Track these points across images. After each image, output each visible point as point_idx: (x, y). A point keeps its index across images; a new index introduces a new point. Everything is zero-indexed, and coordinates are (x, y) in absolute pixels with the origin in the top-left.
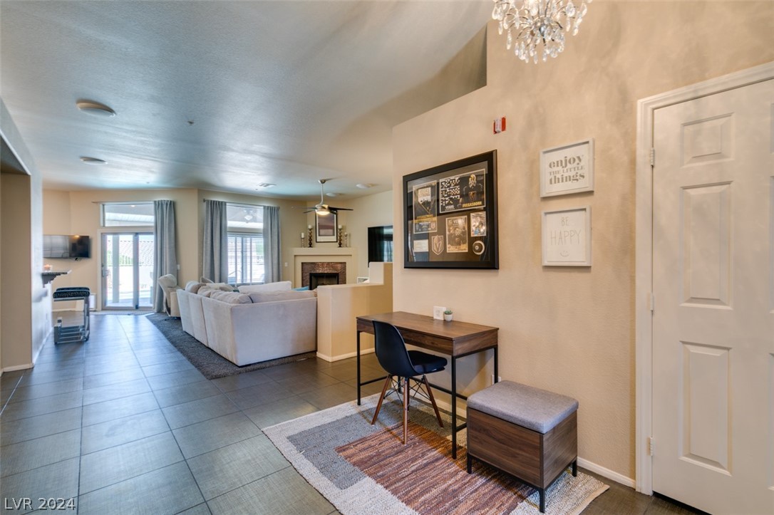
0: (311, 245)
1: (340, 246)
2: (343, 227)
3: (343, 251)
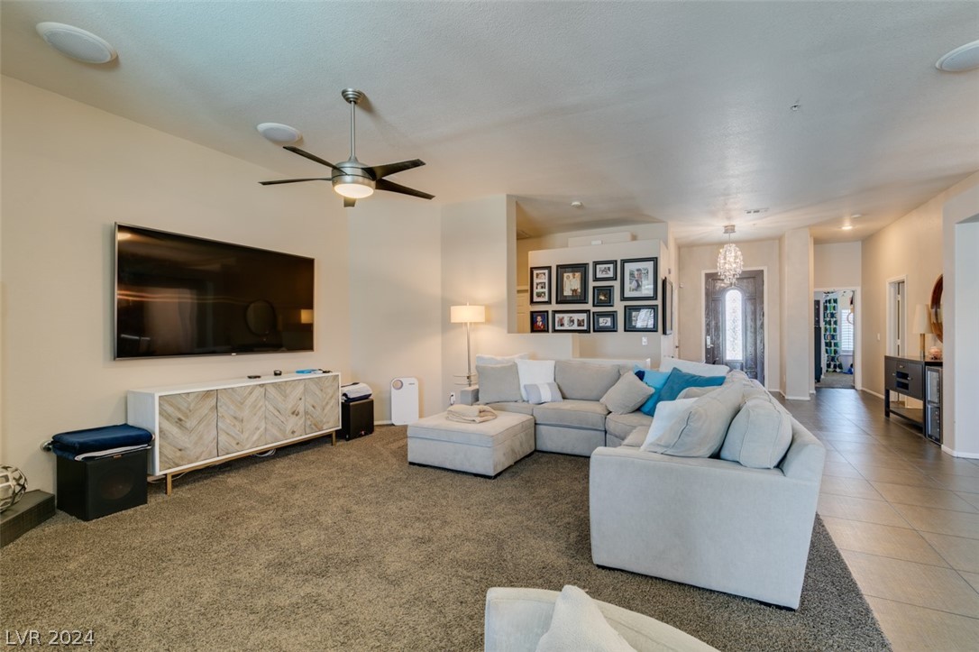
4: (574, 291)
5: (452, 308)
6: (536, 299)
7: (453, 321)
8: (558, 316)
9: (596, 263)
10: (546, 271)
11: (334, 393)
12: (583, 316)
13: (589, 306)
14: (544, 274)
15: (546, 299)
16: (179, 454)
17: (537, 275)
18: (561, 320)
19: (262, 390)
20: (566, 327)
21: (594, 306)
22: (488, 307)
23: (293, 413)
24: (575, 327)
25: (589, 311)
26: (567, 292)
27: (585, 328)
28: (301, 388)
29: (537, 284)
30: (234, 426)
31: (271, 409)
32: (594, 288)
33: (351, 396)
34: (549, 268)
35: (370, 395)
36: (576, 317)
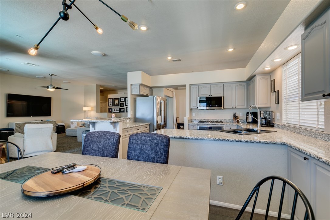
4: (117, 104)
5: (83, 107)
6: (110, 105)
7: (83, 110)
8: (114, 109)
9: (121, 98)
10: (112, 99)
12: (118, 109)
13: (119, 107)
15: (111, 105)
17: (110, 100)
18: (114, 110)
20: (115, 111)
21: (121, 107)
22: (92, 107)
24: (117, 111)
25: (119, 108)
26: (116, 104)
27: (119, 112)
29: (110, 102)
32: (121, 103)
33: (59, 125)
34: (112, 98)
35: (64, 125)
36: (117, 109)
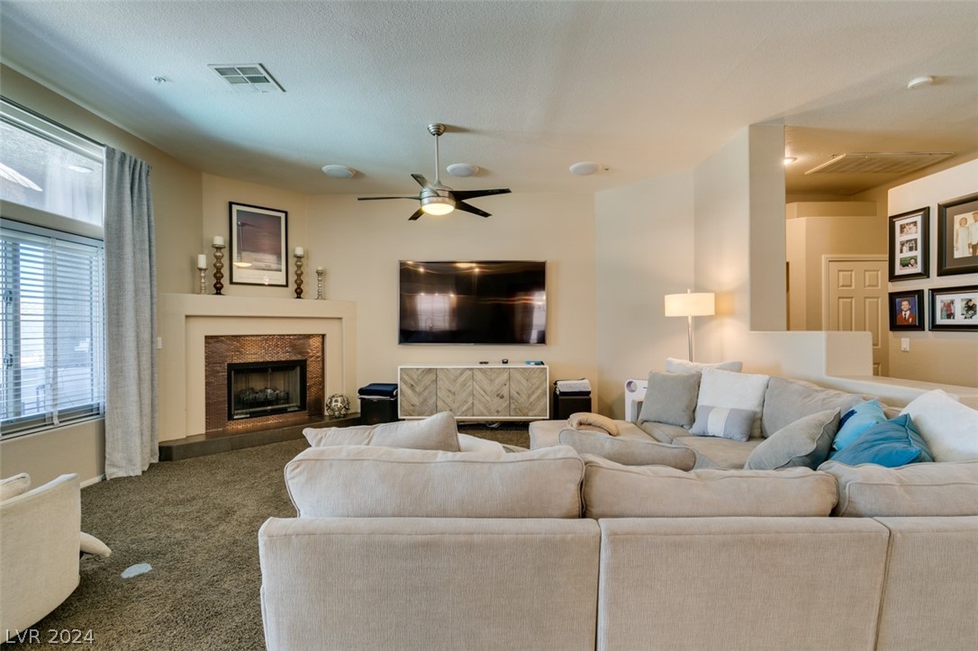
0: (218, 290)
1: (299, 297)
2: (306, 252)
3: (306, 306)
5: (667, 297)
6: (899, 271)
7: (667, 315)
8: (942, 298)
10: (920, 218)
11: (541, 384)
14: (915, 223)
15: (918, 269)
16: (411, 408)
17: (902, 228)
18: (949, 306)
19: (470, 372)
22: (722, 294)
23: (498, 396)
26: (961, 251)
28: (505, 376)
29: (902, 245)
30: (448, 396)
31: (478, 389)
35: (589, 393)
